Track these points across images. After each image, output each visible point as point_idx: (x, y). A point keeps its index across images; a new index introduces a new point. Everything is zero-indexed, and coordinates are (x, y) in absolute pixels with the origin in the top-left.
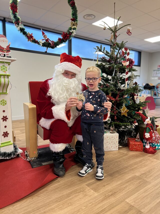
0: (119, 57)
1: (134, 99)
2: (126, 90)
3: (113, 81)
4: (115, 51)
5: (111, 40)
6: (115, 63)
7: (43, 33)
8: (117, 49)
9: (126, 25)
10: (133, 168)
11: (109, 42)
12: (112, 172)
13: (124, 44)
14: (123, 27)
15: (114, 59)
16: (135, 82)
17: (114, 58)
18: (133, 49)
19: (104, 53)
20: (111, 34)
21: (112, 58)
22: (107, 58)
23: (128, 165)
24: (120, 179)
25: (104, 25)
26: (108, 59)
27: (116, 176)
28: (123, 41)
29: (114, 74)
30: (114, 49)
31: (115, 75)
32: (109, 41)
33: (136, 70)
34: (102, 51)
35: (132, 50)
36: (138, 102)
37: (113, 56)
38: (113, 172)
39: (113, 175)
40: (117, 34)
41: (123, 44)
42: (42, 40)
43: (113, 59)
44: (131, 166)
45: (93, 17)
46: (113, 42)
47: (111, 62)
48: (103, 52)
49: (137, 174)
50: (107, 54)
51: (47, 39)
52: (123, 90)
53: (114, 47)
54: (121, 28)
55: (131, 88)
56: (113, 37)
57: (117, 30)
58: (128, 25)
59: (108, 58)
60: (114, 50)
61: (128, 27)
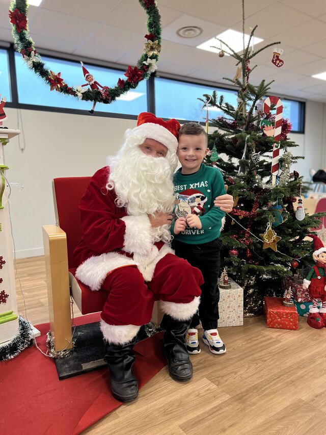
0: (256, 117)
1: (293, 209)
2: (274, 189)
3: (243, 170)
4: (246, 104)
5: (237, 80)
6: (246, 129)
7: (85, 72)
8: (250, 99)
9: (271, 45)
10: (293, 378)
11: (233, 84)
12: (243, 390)
13: (267, 86)
14: (262, 49)
15: (244, 122)
16: (294, 171)
17: (244, 118)
18: (287, 98)
19: (222, 109)
20: (237, 65)
21: (241, 120)
22: (229, 119)
23: (283, 369)
24: (263, 412)
25: (220, 48)
26: (232, 122)
27: (254, 400)
28: (264, 81)
29: (244, 154)
30: (243, 99)
31: (247, 157)
32: (231, 81)
33: (296, 144)
34: (218, 103)
35: (285, 99)
36: (301, 217)
37: (242, 114)
38: (246, 388)
39: (245, 398)
40: (250, 66)
41: (265, 88)
42: (82, 86)
43: (241, 122)
44: (290, 372)
45: (198, 31)
46: (242, 84)
47: (238, 128)
48: (219, 105)
49: (305, 396)
50: (229, 109)
51: (93, 82)
52: (266, 190)
53: (243, 93)
54: (259, 51)
55: (284, 184)
56: (242, 73)
57: (249, 56)
58: (275, 43)
59: (232, 120)
60: (244, 101)
61: (275, 49)
